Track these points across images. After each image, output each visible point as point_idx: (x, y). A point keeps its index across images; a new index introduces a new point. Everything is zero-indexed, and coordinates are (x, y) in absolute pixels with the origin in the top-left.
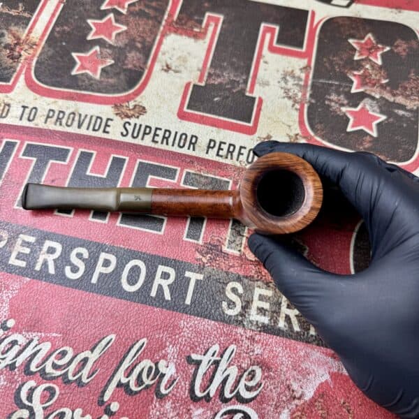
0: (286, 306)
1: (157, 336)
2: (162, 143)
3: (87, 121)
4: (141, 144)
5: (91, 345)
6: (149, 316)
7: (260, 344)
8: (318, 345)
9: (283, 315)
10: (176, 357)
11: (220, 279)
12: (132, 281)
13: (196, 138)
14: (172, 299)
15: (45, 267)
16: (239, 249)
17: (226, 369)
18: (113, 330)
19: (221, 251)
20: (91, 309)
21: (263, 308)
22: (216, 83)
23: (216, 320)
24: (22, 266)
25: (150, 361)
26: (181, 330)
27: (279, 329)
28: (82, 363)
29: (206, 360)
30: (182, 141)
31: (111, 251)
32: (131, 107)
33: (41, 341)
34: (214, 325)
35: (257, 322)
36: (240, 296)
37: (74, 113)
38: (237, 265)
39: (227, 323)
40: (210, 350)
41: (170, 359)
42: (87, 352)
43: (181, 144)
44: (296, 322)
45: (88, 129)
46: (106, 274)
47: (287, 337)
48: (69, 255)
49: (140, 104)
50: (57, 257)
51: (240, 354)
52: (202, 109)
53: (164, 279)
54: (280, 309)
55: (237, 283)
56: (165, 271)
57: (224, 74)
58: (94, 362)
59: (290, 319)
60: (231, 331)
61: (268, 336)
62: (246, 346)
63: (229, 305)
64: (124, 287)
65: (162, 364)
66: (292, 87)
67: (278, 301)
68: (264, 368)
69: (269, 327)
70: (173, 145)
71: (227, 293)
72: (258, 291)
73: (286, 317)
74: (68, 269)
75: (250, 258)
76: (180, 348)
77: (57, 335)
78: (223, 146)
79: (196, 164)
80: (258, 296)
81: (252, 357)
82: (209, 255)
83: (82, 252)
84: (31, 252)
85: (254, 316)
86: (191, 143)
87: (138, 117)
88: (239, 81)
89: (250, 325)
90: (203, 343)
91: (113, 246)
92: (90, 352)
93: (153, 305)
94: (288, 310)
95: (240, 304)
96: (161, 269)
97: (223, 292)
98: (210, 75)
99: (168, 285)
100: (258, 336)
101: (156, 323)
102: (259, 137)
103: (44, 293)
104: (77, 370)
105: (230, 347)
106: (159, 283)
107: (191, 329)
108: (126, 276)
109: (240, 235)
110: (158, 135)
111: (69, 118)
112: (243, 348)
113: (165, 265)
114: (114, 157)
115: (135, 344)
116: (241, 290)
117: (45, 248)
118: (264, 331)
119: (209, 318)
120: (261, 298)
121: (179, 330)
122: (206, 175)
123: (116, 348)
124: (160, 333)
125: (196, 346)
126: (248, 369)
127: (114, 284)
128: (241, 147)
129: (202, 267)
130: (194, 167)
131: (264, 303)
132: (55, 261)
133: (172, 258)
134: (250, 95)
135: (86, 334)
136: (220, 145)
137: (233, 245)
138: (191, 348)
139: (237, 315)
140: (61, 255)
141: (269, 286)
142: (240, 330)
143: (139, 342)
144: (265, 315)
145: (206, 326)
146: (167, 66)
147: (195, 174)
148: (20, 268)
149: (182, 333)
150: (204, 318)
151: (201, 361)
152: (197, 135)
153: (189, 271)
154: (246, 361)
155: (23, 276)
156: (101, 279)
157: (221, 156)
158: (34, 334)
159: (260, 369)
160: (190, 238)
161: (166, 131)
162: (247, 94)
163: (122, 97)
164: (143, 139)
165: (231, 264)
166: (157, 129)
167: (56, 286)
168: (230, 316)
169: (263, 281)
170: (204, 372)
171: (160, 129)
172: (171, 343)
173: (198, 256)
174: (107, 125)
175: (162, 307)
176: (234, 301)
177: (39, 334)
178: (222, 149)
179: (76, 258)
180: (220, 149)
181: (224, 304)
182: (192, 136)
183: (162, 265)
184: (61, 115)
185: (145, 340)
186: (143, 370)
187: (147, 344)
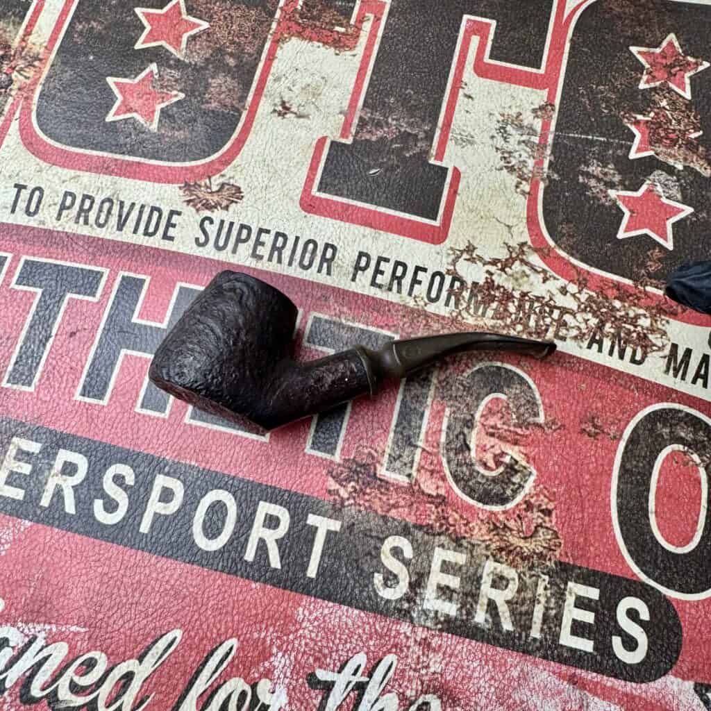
0: (490, 583)
1: (256, 635)
2: (270, 259)
3: (134, 215)
4: (232, 261)
5: (139, 649)
6: (241, 597)
7: (440, 654)
8: (545, 657)
9: (483, 601)
10: (288, 674)
11: (371, 530)
12: (212, 530)
13: (334, 248)
14: (282, 567)
15: (58, 501)
16: (408, 471)
17: (377, 700)
18: (177, 621)
19: (375, 474)
20: (139, 582)
21: (448, 587)
22: (374, 139)
23: (363, 608)
24: (17, 498)
25: (242, 680)
26: (298, 626)
27: (476, 627)
28: (123, 681)
29: (342, 682)
30: (308, 255)
31: (175, 472)
32: (215, 188)
33: (51, 640)
34: (359, 616)
35: (436, 612)
36: (407, 563)
37: (110, 200)
38: (402, 503)
39: (381, 613)
40: (349, 665)
41: (279, 678)
42: (131, 661)
43: (306, 263)
44: (508, 614)
45: (135, 231)
46: (166, 517)
47: (488, 642)
48: (101, 478)
49: (232, 181)
50: (79, 481)
51: (403, 671)
52: (345, 192)
53: (269, 528)
54: (479, 588)
55: (402, 538)
56: (270, 512)
57: (390, 120)
58: (145, 681)
59: (496, 608)
60: (389, 630)
61: (455, 639)
62: (415, 656)
63: (386, 580)
64: (197, 541)
65: (264, 686)
66: (517, 148)
67: (475, 574)
68: (445, 699)
69: (458, 623)
70: (290, 264)
71: (382, 556)
72: (439, 555)
73: (489, 605)
74: (98, 505)
75: (427, 491)
76: (296, 659)
77: (78, 629)
78: (383, 266)
79: (332, 300)
80: (439, 563)
81: (426, 678)
82: (352, 484)
83: (124, 474)
84: (33, 471)
85: (431, 601)
86: (323, 259)
87: (227, 208)
88: (416, 135)
89: (423, 617)
90: (337, 651)
91: (178, 462)
92: (137, 662)
93: (248, 578)
94: (493, 590)
95: (407, 580)
96: (265, 508)
97: (375, 554)
98: (363, 123)
99: (277, 541)
100: (436, 638)
101: (254, 612)
102: (452, 249)
103: (56, 549)
104: (114, 695)
105: (385, 658)
106: (260, 535)
107: (316, 623)
108: (201, 520)
109: (411, 444)
110: (263, 244)
111: (100, 210)
112: (409, 660)
113: (271, 502)
114: (181, 288)
115: (217, 648)
116: (408, 553)
117: (58, 465)
118: (448, 631)
119: (350, 605)
120: (446, 567)
121: (294, 625)
122: (351, 324)
123: (183, 656)
124: (260, 631)
125: (325, 656)
126: (416, 700)
127: (180, 534)
128: (418, 269)
129: (338, 506)
130: (329, 307)
131: (450, 577)
132: (75, 488)
133: (284, 488)
134: (438, 163)
135: (131, 629)
136: (378, 264)
137: (398, 464)
138: (317, 659)
139: (401, 599)
140: (86, 479)
141: (461, 545)
142: (405, 628)
143: (224, 645)
144: (450, 600)
145: (344, 619)
146: (283, 103)
147: (330, 322)
148: (14, 500)
149: (301, 631)
150: (341, 603)
151: (333, 683)
152: (335, 244)
153: (314, 513)
154: (414, 687)
155: (18, 517)
156: (158, 524)
157: (380, 286)
158: (38, 628)
159: (439, 702)
160: (319, 449)
161: (278, 234)
162: (432, 161)
163: (197, 167)
164: (234, 251)
165: (392, 502)
166: (261, 231)
167: (78, 537)
168: (388, 601)
169: (450, 535)
170: (339, 703)
171: (268, 232)
172: (279, 648)
173: (332, 485)
174: (170, 225)
175: (265, 582)
176: (395, 572)
177: (47, 627)
178: (382, 273)
179: (113, 485)
180: (378, 271)
181: (378, 579)
182: (327, 246)
183: (266, 501)
184: (87, 204)
185: (233, 642)
186: (229, 697)
187: (238, 649)
